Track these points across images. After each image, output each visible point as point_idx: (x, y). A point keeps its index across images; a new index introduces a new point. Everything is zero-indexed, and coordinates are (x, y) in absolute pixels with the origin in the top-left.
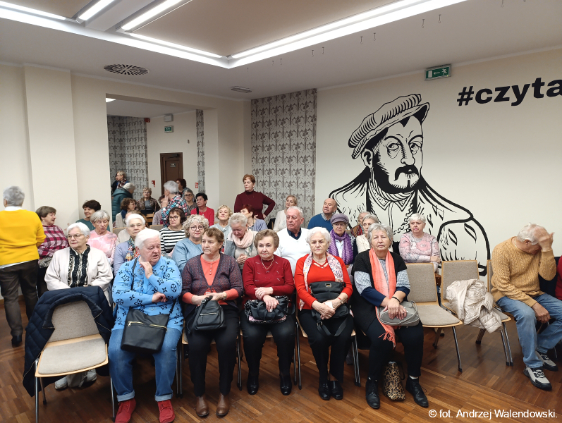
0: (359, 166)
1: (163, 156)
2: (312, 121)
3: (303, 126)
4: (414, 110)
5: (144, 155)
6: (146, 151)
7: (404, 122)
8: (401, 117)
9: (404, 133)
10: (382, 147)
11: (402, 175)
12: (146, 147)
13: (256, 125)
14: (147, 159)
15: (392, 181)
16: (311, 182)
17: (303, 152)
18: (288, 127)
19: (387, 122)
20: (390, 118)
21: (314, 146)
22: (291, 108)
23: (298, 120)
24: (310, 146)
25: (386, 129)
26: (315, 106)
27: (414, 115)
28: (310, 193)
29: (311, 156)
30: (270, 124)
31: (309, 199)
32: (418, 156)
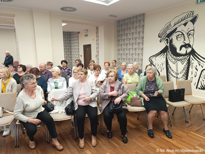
0: (163, 45)
1: (84, 46)
2: (142, 27)
3: (138, 30)
5: (78, 46)
6: (78, 44)
8: (183, 22)
9: (185, 29)
11: (183, 48)
12: (78, 43)
13: (119, 31)
14: (79, 47)
16: (141, 53)
17: (138, 41)
19: (177, 25)
20: (178, 23)
21: (143, 38)
22: (133, 23)
24: (141, 38)
25: (176, 29)
26: (144, 21)
27: (190, 21)
28: (141, 58)
29: (142, 42)
30: (124, 30)
31: (140, 60)
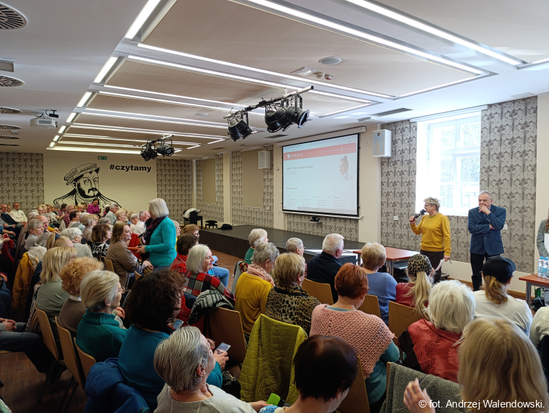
0: (71, 188)
2: (41, 167)
4: (94, 169)
7: (91, 173)
8: (89, 171)
9: (91, 177)
10: (81, 181)
11: (91, 191)
15: (87, 193)
16: (42, 195)
18: (23, 169)
20: (84, 171)
21: (43, 179)
22: (26, 160)
23: (31, 166)
24: (40, 179)
25: (83, 175)
26: (42, 161)
27: (95, 171)
29: (41, 183)
30: (8, 166)
32: (97, 185)
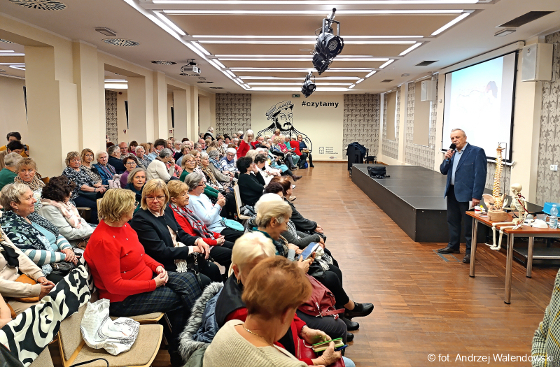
2: (249, 105)
3: (245, 107)
4: (289, 106)
7: (286, 109)
8: (285, 107)
9: (286, 112)
10: (278, 116)
15: (282, 127)
17: (245, 117)
18: (237, 107)
19: (280, 109)
20: (281, 107)
22: (239, 99)
23: (243, 104)
25: (280, 111)
32: (291, 120)
